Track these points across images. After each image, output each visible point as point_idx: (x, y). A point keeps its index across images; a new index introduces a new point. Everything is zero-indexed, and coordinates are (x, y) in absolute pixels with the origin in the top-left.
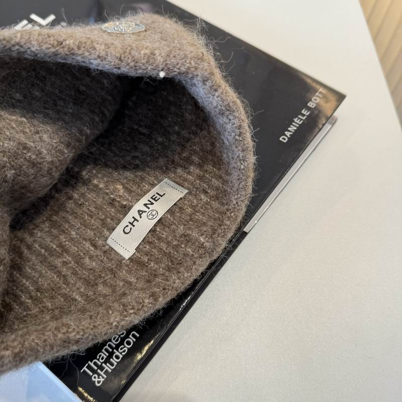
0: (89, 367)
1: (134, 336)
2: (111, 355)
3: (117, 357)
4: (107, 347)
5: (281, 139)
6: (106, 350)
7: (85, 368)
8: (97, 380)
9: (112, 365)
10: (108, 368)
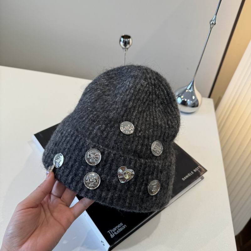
0: (110, 232)
1: (125, 226)
2: (117, 230)
3: (119, 231)
4: (116, 227)
5: (182, 179)
6: (116, 228)
7: (109, 231)
8: (111, 236)
9: (117, 233)
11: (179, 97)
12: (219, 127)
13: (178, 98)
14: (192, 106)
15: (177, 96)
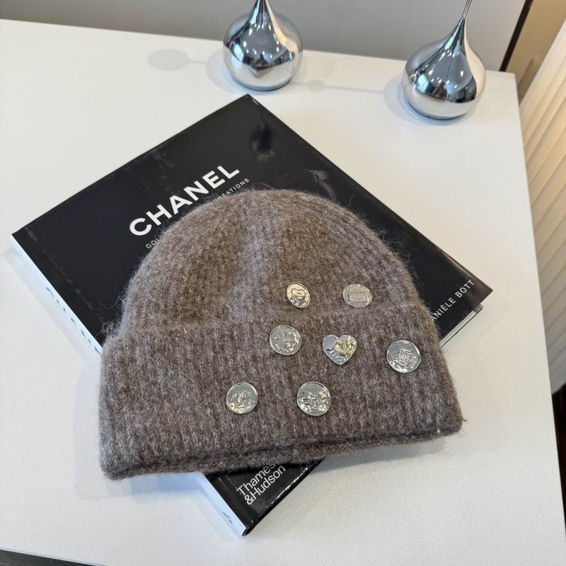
0: (243, 488)
1: (281, 469)
3: (266, 484)
4: (259, 474)
6: (258, 477)
7: (240, 488)
8: (248, 499)
9: (262, 490)
10: (258, 491)
11: (422, 73)
12: (526, 149)
13: (418, 76)
14: (457, 97)
15: (416, 70)
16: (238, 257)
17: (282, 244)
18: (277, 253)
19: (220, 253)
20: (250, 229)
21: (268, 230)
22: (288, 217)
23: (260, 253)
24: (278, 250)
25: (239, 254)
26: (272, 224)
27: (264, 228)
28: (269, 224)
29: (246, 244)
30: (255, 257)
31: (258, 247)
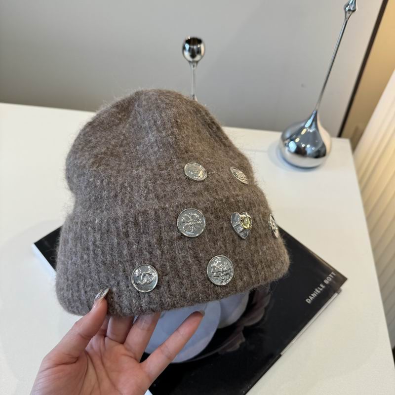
16: (137, 149)
17: (173, 133)
18: (169, 143)
19: (122, 149)
20: (144, 125)
21: (159, 123)
22: (175, 110)
23: (155, 144)
24: (170, 140)
25: (138, 148)
26: (161, 117)
27: (155, 122)
28: (159, 118)
29: (143, 138)
30: (152, 148)
31: (153, 139)
